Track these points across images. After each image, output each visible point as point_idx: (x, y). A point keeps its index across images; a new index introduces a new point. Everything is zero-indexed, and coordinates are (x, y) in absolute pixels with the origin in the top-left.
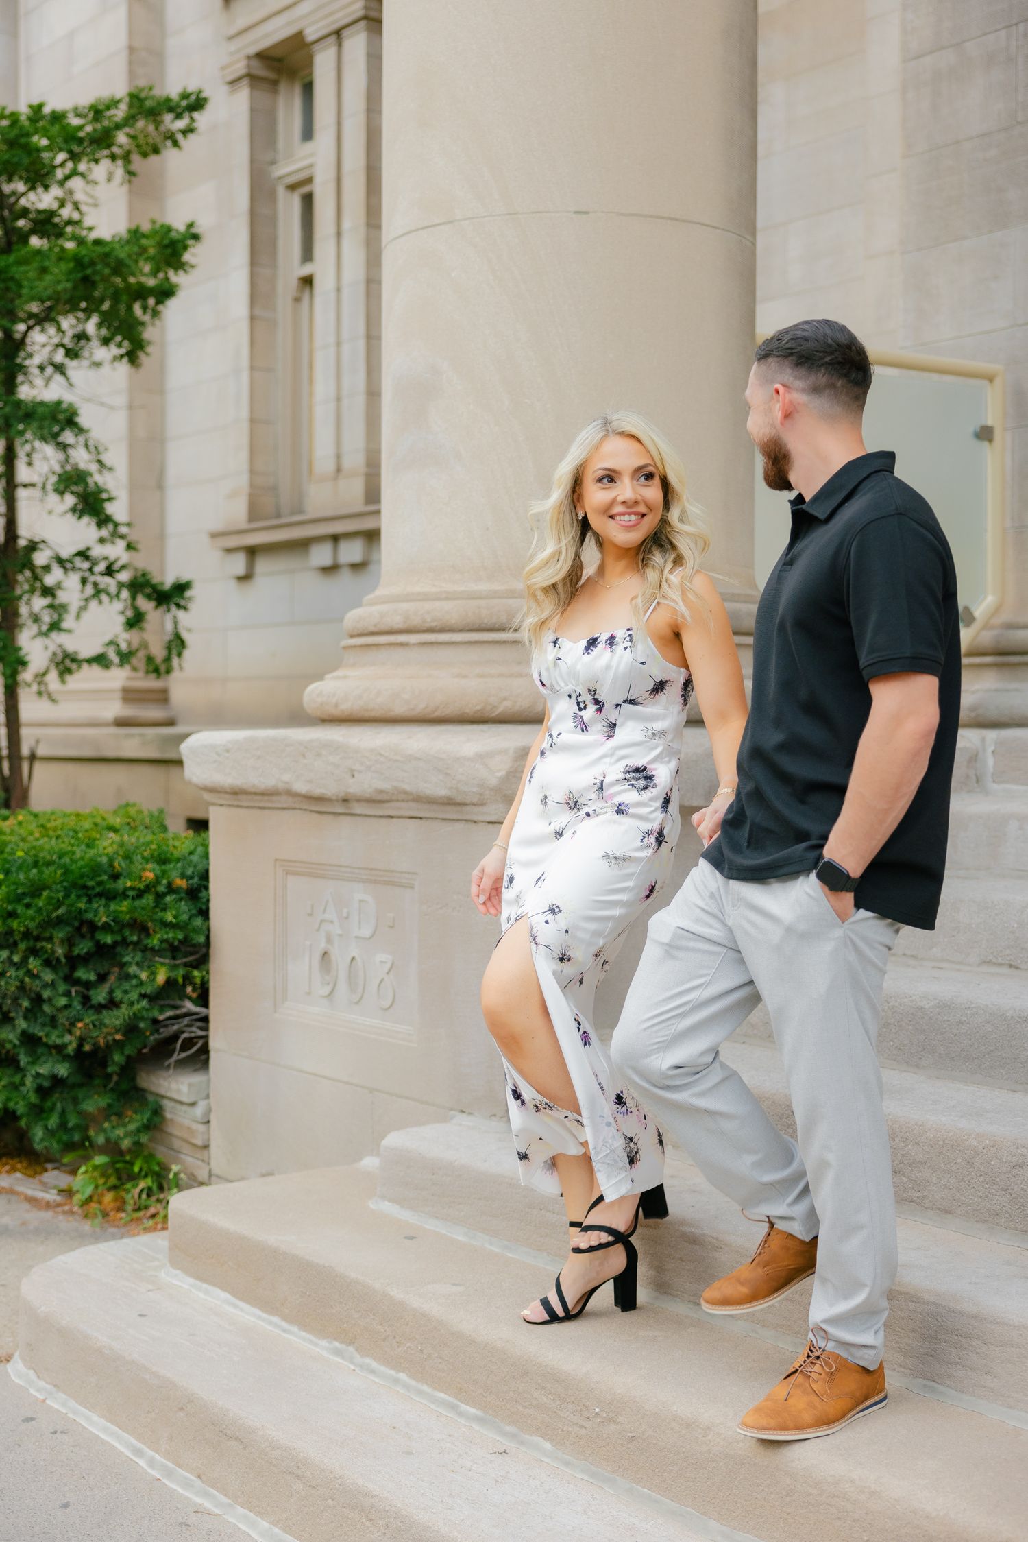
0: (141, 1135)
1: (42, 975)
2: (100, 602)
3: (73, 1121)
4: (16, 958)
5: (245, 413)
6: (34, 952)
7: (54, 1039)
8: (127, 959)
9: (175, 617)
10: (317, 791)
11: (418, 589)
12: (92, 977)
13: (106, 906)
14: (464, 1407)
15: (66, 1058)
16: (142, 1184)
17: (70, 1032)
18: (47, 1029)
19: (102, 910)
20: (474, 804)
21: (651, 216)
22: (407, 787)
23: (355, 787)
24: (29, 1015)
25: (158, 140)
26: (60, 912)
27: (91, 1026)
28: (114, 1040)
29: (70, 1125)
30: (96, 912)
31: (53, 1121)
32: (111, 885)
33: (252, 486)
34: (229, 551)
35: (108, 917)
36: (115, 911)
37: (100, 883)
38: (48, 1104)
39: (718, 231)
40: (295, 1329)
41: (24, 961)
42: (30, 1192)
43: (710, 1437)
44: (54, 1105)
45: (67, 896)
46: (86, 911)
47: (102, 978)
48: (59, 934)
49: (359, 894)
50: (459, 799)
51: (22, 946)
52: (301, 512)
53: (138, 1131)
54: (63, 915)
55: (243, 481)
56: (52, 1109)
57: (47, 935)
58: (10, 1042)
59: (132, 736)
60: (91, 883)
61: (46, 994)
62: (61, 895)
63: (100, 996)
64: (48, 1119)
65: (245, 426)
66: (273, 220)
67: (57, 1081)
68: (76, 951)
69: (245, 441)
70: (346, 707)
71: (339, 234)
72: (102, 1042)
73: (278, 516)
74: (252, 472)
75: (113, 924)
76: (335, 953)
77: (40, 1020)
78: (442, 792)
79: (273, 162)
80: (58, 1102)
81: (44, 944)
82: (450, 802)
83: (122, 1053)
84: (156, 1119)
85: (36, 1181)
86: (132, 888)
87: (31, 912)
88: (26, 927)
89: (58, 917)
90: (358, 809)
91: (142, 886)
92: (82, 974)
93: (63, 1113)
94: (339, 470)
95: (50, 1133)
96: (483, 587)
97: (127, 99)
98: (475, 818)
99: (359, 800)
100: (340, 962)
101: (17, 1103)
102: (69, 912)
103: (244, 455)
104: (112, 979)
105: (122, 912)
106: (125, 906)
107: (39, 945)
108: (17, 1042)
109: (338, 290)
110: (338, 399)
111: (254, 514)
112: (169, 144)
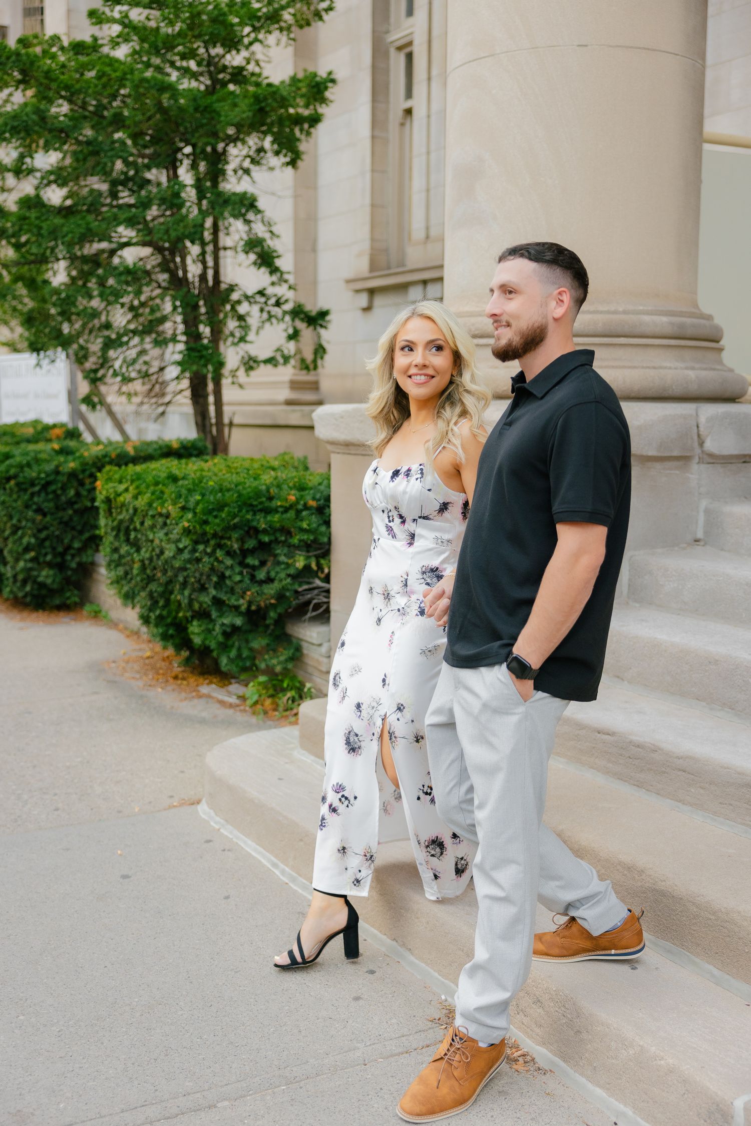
0: (288, 663)
1: (225, 561)
2: (272, 324)
3: (245, 653)
4: (209, 550)
5: (368, 201)
6: (219, 546)
7: (233, 602)
8: (278, 551)
9: (319, 333)
11: (467, 308)
12: (257, 563)
13: (265, 517)
15: (240, 614)
16: (289, 694)
17: (243, 597)
18: (229, 595)
19: (262, 520)
21: (631, 47)
24: (217, 586)
25: (310, 17)
26: (236, 520)
27: (256, 594)
28: (271, 604)
29: (244, 655)
30: (259, 521)
31: (233, 653)
32: (267, 504)
33: (372, 248)
34: (358, 291)
35: (266, 524)
36: (270, 521)
37: (261, 503)
38: (230, 643)
39: (678, 57)
41: (214, 551)
42: (220, 697)
43: (643, 877)
44: (234, 643)
45: (240, 511)
46: (252, 520)
47: (263, 563)
48: (235, 535)
51: (212, 542)
52: (403, 265)
53: (286, 661)
54: (238, 523)
55: (366, 246)
56: (232, 646)
57: (228, 535)
58: (206, 603)
59: (296, 411)
60: (255, 503)
61: (228, 573)
62: (236, 510)
63: (261, 575)
64: (230, 652)
65: (368, 209)
66: (387, 71)
67: (235, 629)
68: (246, 546)
69: (368, 218)
71: (429, 79)
72: (262, 604)
73: (389, 268)
74: (373, 240)
75: (269, 529)
77: (224, 590)
79: (388, 32)
80: (236, 641)
81: (226, 541)
83: (276, 611)
84: (298, 654)
85: (224, 690)
86: (281, 506)
87: (217, 521)
88: (215, 530)
89: (234, 524)
91: (287, 505)
92: (252, 561)
93: (239, 649)
94: (427, 237)
95: (231, 661)
101: (210, 642)
102: (241, 521)
103: (367, 229)
104: (269, 564)
105: (275, 521)
106: (276, 517)
107: (223, 542)
108: (210, 603)
109: (429, 116)
110: (428, 190)
111: (373, 267)
112: (316, 18)
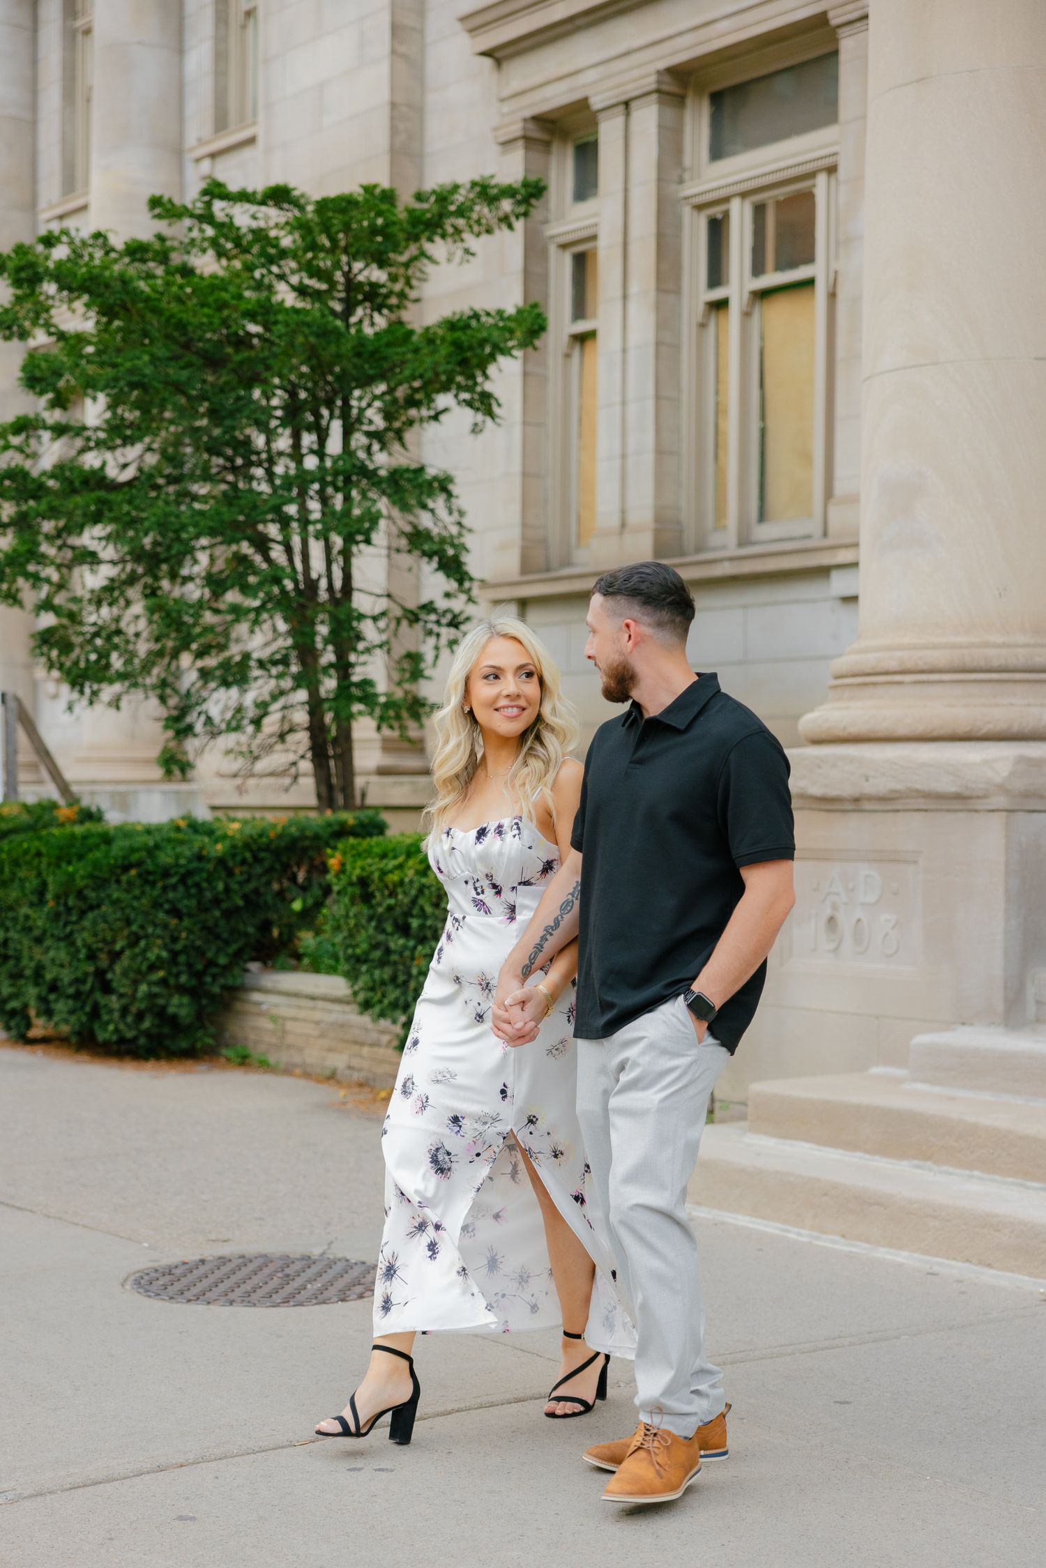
5: (516, 467)
10: (833, 793)
14: (1030, 1184)
20: (978, 797)
22: (919, 787)
23: (870, 788)
33: (524, 538)
34: (497, 602)
40: (877, 1158)
49: (864, 870)
50: (967, 793)
55: (515, 533)
59: (401, 784)
65: (518, 480)
66: (545, 277)
69: (517, 494)
70: (854, 730)
71: (625, 297)
73: (548, 570)
74: (524, 525)
76: (841, 917)
78: (952, 789)
79: (545, 223)
82: (958, 797)
90: (867, 805)
94: (623, 525)
96: (963, 639)
97: (468, 186)
98: (977, 807)
99: (870, 798)
100: (846, 923)
103: (516, 508)
109: (624, 351)
110: (624, 456)
111: (527, 566)
112: (504, 227)
